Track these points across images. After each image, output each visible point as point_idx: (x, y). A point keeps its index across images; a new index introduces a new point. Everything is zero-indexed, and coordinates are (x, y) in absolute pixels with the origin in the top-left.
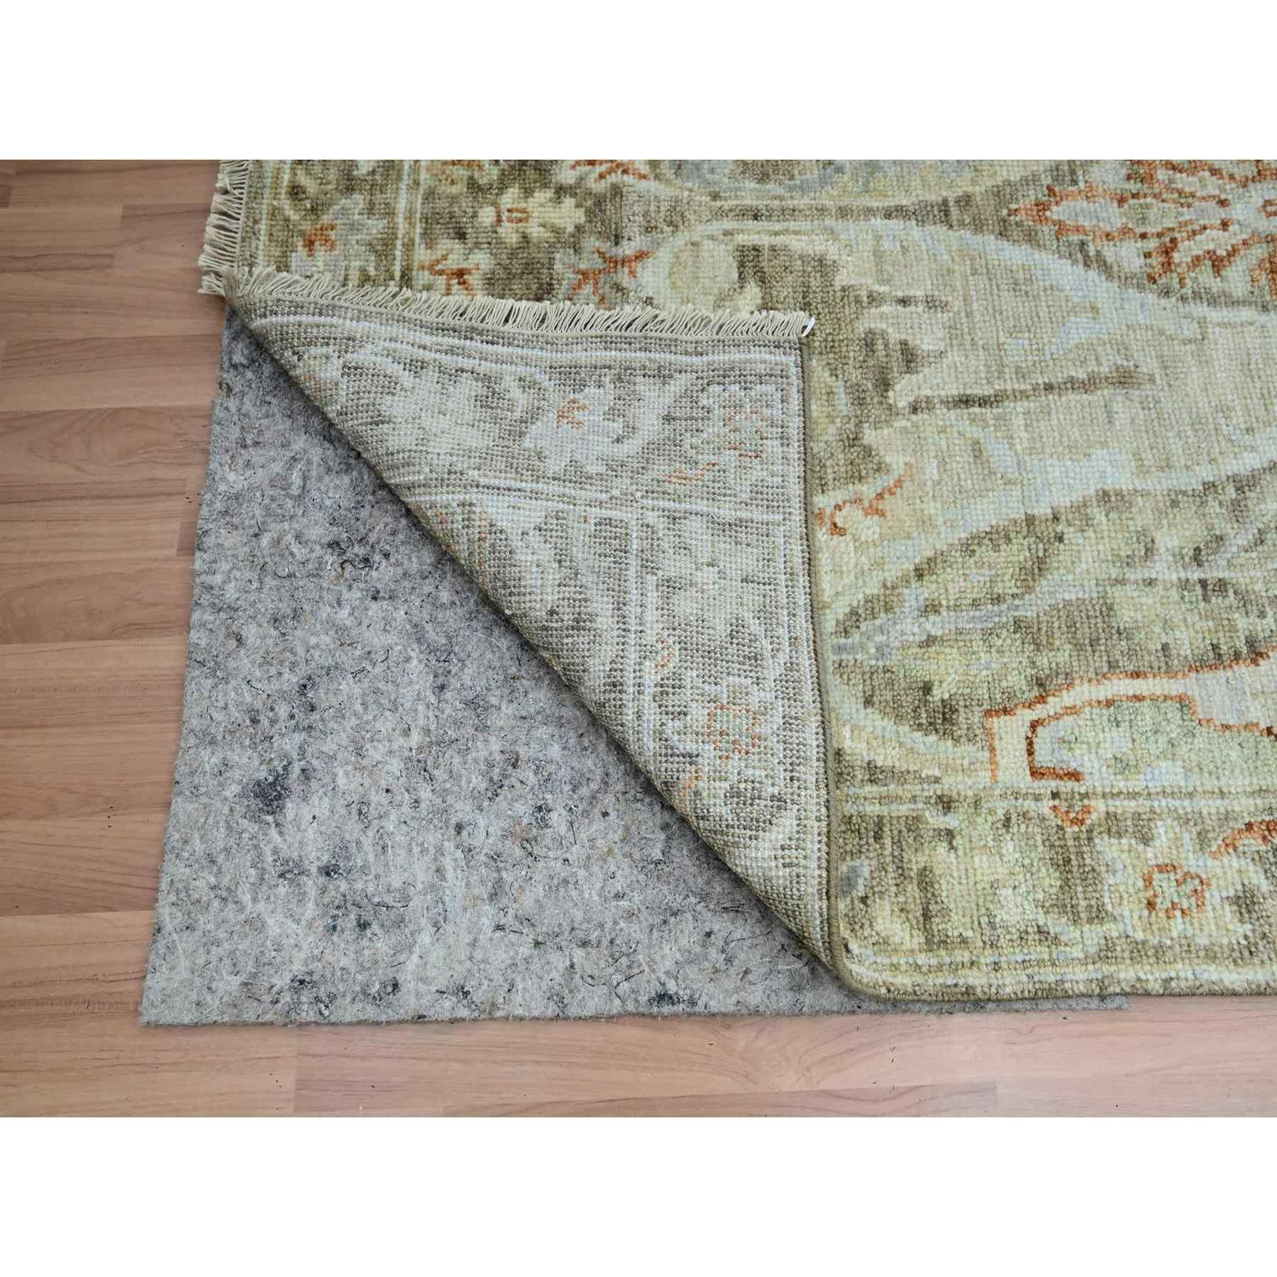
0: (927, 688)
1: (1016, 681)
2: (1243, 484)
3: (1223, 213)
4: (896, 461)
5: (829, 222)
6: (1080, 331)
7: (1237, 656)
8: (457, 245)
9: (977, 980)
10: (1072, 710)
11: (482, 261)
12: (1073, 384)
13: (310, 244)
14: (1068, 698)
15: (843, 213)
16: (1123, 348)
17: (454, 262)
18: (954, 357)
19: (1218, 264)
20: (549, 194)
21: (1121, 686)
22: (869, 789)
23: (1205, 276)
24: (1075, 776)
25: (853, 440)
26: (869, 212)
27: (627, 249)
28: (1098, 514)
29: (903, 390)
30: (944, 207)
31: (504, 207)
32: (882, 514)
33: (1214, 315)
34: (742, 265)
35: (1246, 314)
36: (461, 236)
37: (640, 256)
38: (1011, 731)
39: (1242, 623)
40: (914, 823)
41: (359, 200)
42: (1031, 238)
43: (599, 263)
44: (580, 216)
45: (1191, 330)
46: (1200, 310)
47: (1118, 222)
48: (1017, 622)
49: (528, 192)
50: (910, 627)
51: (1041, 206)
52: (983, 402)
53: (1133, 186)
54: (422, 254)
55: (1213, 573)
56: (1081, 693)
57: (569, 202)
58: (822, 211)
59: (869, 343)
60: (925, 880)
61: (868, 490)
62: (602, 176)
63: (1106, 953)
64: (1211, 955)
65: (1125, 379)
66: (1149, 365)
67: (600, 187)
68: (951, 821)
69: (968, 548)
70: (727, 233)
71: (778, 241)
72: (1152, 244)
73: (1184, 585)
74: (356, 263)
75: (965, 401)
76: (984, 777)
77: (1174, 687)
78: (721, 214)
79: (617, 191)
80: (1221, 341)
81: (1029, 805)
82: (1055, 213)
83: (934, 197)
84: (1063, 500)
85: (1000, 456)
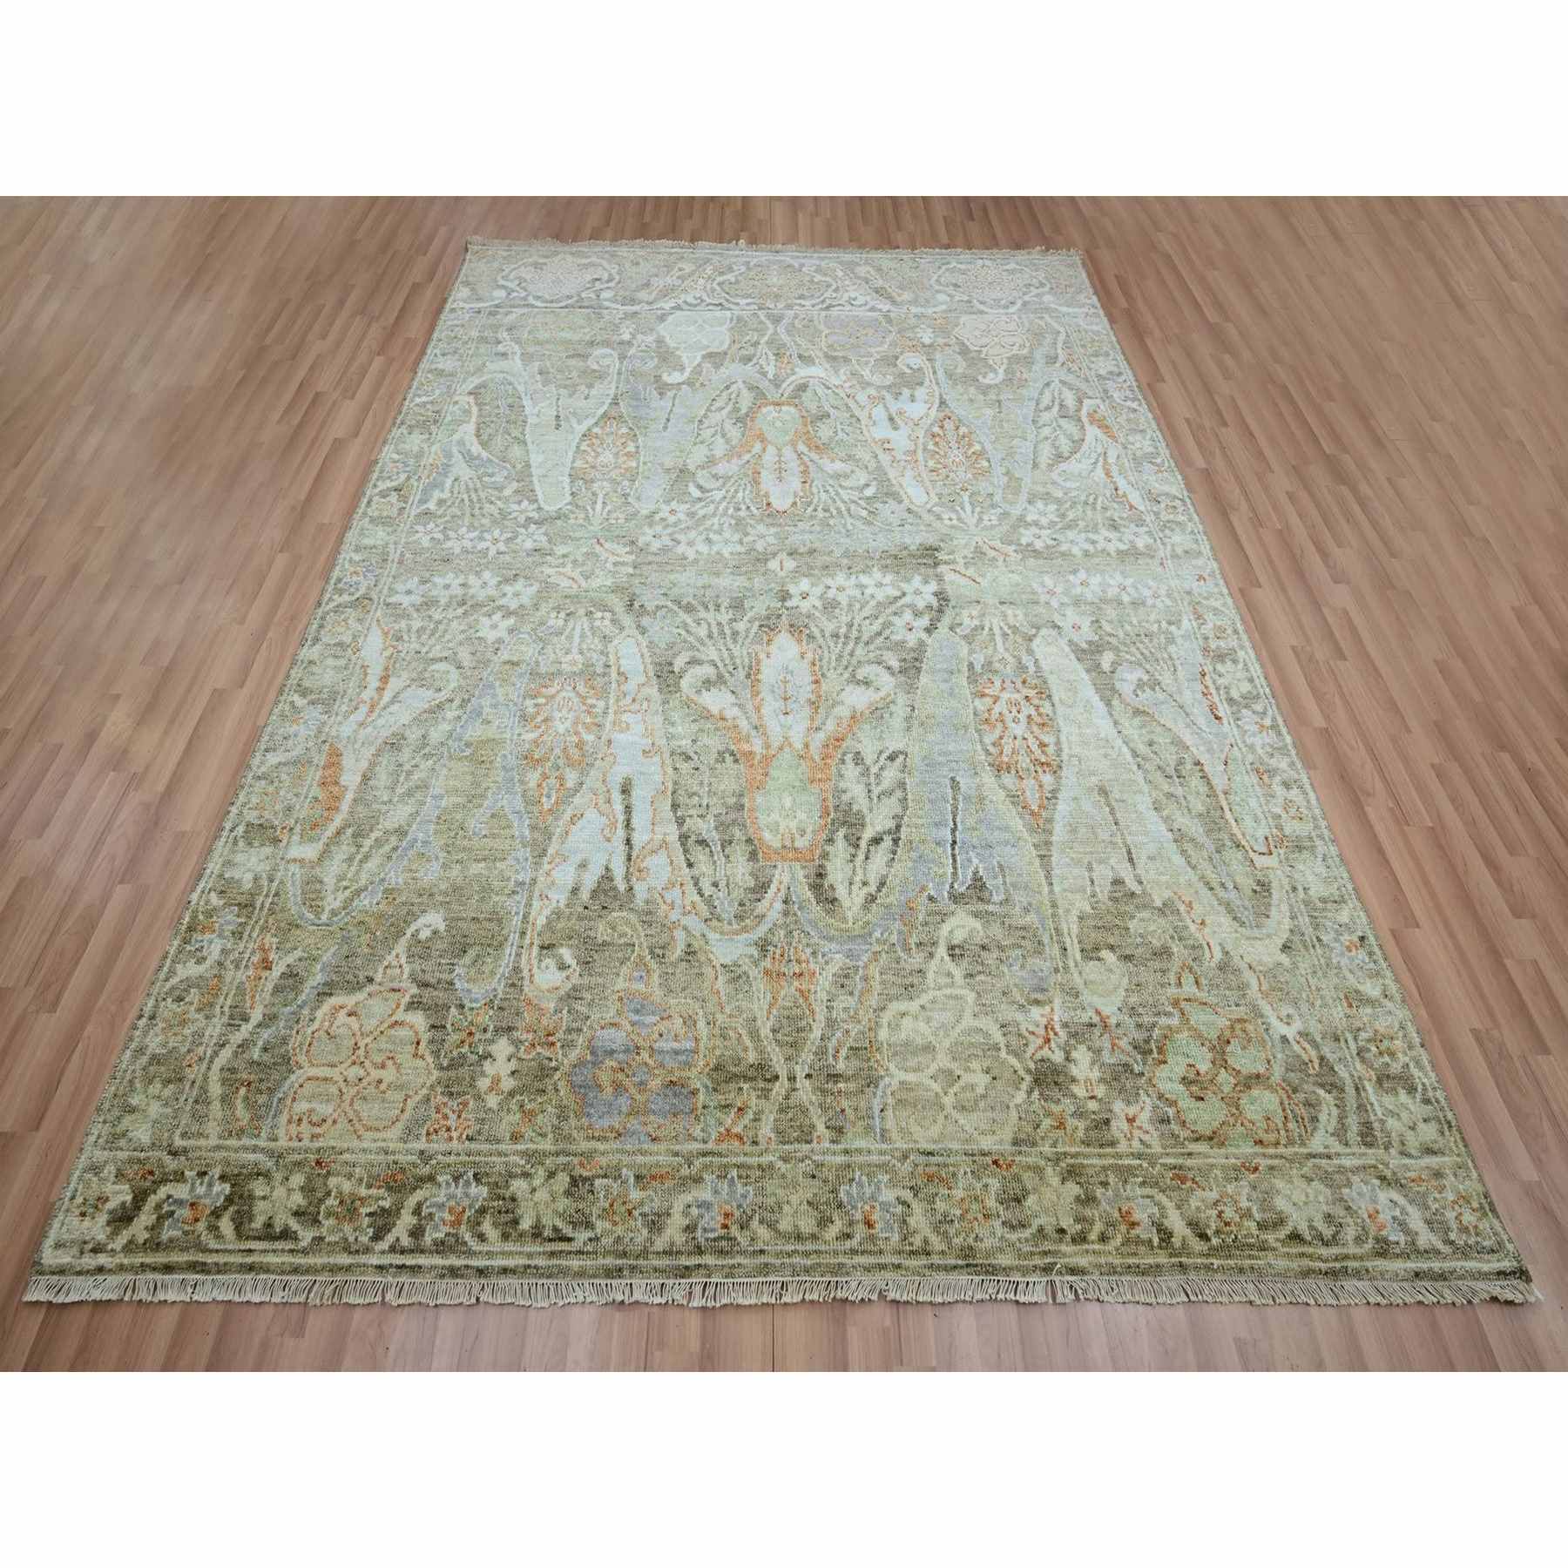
0: (1255, 891)
1: (1239, 855)
2: (1135, 754)
3: (1019, 738)
4: (1167, 894)
5: (1061, 911)
6: (1087, 806)
7: (1202, 770)
8: (1113, 1123)
9: (1350, 887)
10: (1243, 835)
11: (1118, 1107)
12: (1112, 812)
13: (1133, 1225)
14: (1240, 837)
15: (1054, 905)
16: (1090, 790)
17: (1125, 1126)
18: (1112, 861)
19: (1042, 745)
20: (1072, 1066)
21: (1228, 815)
22: (1300, 919)
23: (1051, 750)
24: (1266, 838)
25: (1161, 911)
26: (1051, 892)
27: (1096, 1019)
28: (1165, 813)
29: (1132, 885)
30: (1042, 857)
31: (1087, 1095)
32: (1190, 902)
33: (1066, 751)
34: (1091, 959)
35: (1063, 739)
36: (1107, 1122)
37: (1098, 1012)
38: (1261, 861)
39: (1189, 767)
40: (1307, 903)
41: (1099, 1192)
42: (1050, 821)
43: (1106, 1036)
44: (1082, 1048)
45: (1075, 761)
46: (1065, 757)
47: (1033, 781)
48: (1218, 852)
49: (1074, 1080)
50: (1232, 895)
51: (1033, 814)
52: (1129, 853)
53: (1013, 772)
54: (1122, 1147)
55: (1173, 773)
56: (1235, 830)
57: (1074, 1054)
58: (1054, 915)
59: (1115, 900)
60: (1324, 900)
61: (1182, 908)
62: (1056, 1034)
63: (1321, 837)
64: (1308, 802)
65: (1103, 791)
66: (1094, 780)
67: (1062, 1033)
68: (1300, 889)
69: (1194, 868)
70: (1076, 966)
71: (1076, 941)
72: (1039, 770)
73: (1181, 785)
74: (1139, 1191)
75: (1131, 860)
76: (1279, 872)
77: (1222, 797)
78: (1066, 968)
79: (1065, 1025)
80: (1077, 750)
81: (1282, 856)
82: (1035, 808)
83: (1037, 862)
84: (1163, 828)
85: (1152, 848)
